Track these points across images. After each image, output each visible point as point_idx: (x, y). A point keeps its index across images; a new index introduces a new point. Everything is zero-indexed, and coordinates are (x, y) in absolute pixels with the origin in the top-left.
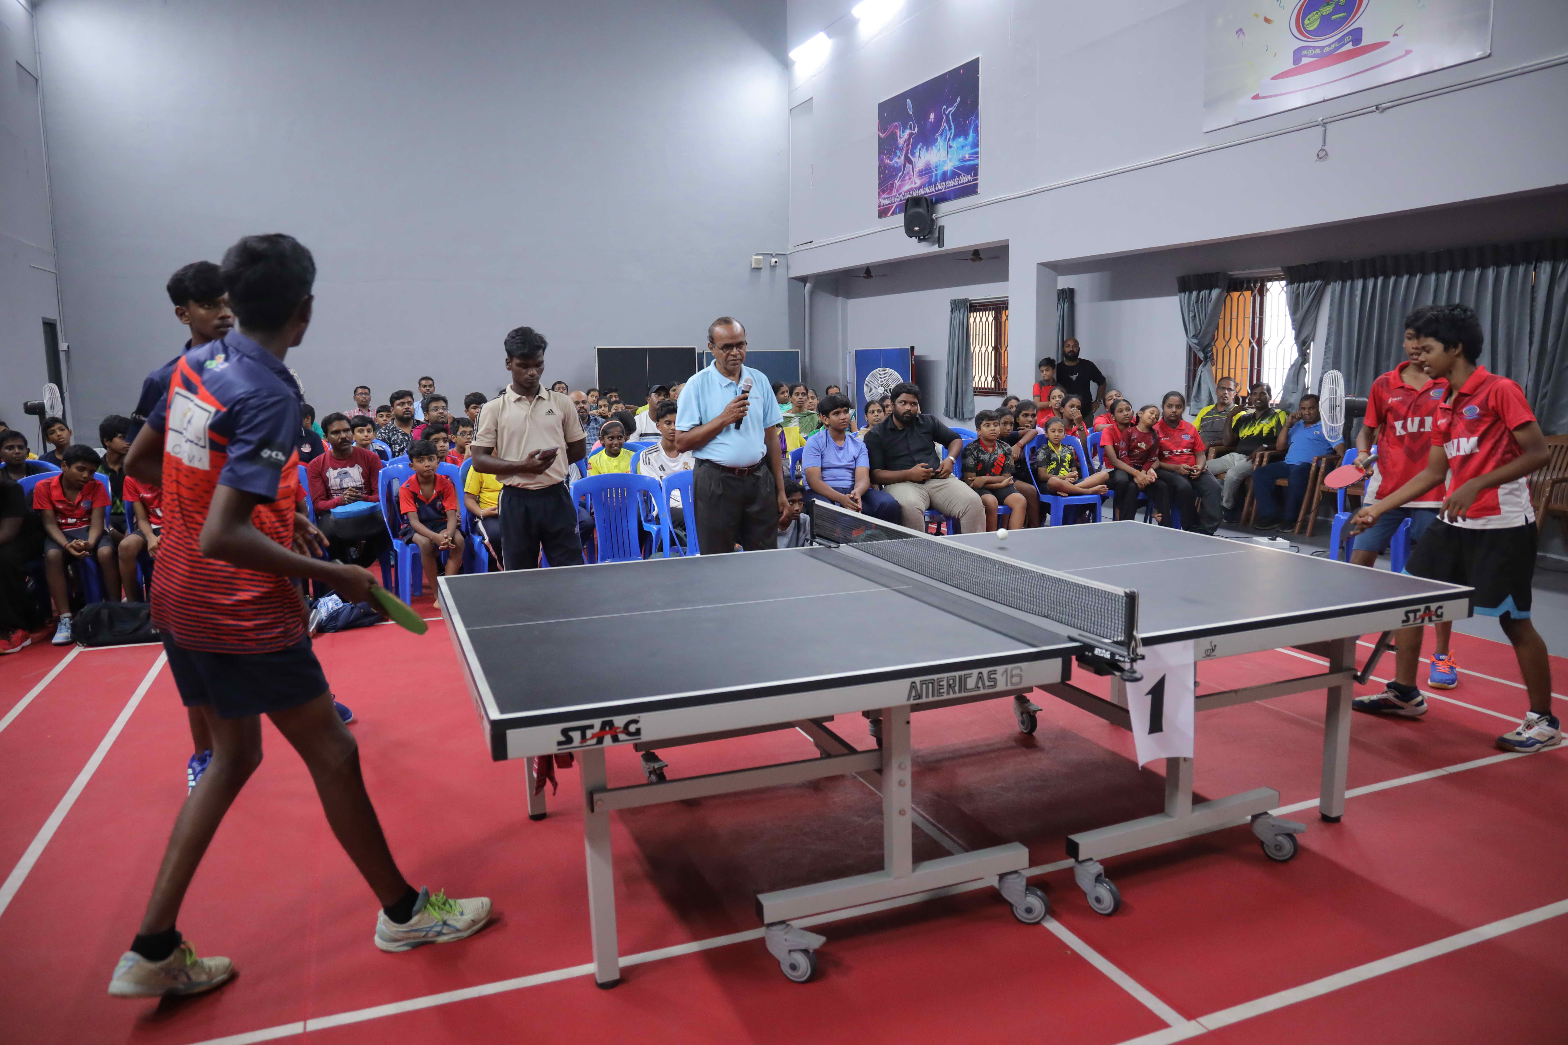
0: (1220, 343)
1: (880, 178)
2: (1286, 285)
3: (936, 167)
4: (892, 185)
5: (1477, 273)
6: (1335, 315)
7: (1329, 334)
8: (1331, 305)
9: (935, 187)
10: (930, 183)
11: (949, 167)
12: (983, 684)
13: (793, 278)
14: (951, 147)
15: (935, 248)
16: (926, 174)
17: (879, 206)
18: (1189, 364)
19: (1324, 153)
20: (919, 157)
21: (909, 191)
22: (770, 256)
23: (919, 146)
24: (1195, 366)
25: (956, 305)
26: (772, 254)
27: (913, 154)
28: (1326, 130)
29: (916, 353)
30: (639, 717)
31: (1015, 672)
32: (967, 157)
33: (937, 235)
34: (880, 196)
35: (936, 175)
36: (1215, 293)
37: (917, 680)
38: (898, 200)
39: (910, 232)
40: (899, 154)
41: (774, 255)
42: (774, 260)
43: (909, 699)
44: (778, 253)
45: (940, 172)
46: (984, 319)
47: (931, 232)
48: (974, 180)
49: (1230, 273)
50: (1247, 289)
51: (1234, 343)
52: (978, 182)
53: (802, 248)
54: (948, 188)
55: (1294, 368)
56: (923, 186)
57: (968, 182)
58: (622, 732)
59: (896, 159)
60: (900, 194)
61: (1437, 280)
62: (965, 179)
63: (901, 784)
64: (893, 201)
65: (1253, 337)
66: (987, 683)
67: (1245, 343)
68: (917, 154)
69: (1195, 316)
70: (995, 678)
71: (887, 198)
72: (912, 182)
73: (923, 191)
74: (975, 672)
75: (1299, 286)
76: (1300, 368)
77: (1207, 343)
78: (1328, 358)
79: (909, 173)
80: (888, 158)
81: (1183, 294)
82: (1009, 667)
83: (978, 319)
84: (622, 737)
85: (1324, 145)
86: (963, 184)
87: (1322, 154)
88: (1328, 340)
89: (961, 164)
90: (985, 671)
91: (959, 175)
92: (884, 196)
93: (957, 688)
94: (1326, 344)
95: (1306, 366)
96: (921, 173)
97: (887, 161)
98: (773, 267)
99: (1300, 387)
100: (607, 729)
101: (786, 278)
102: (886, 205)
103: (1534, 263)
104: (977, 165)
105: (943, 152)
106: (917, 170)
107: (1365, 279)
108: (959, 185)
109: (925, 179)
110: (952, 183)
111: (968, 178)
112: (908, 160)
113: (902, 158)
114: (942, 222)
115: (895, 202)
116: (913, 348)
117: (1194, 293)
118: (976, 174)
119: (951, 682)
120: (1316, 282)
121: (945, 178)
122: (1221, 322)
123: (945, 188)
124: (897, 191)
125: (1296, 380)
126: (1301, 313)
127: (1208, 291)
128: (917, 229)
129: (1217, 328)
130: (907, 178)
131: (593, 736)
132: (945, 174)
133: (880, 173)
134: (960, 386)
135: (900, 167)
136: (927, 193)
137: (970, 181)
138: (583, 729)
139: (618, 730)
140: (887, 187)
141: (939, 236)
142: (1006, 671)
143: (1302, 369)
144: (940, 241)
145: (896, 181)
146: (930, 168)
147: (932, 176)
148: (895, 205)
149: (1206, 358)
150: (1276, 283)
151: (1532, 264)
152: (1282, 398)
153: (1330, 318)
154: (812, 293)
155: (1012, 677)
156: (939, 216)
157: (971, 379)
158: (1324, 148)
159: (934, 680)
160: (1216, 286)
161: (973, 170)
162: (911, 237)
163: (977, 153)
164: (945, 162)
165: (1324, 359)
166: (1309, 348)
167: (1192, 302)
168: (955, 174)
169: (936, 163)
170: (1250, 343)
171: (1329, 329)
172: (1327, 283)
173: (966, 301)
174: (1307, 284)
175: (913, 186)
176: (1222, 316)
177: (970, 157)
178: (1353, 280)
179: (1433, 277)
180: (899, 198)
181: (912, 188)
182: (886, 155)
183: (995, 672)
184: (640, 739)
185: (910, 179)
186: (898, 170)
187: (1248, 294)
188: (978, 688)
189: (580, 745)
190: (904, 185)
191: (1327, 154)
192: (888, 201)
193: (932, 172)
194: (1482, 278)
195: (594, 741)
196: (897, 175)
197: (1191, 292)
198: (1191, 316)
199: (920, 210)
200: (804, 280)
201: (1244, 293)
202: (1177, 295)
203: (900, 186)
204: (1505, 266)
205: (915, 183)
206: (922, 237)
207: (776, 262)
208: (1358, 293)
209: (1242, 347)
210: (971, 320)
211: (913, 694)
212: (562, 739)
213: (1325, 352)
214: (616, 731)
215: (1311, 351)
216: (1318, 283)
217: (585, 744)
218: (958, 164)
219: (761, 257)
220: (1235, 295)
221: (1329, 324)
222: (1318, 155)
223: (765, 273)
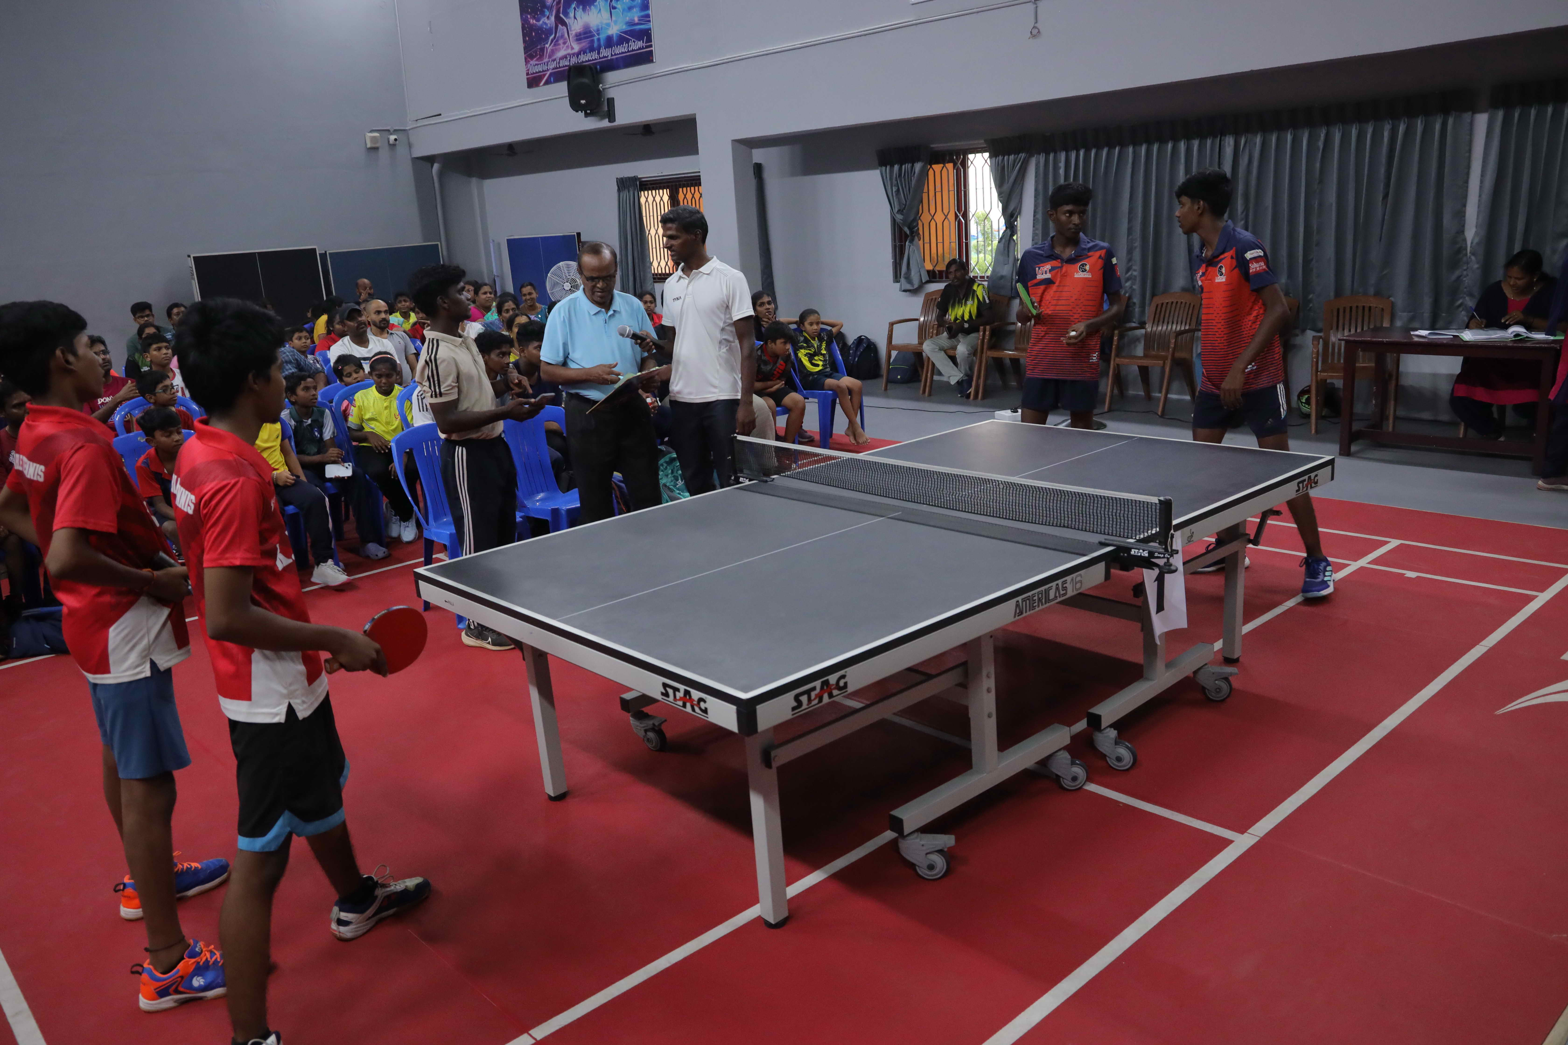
0: (925, 217)
1: (524, 41)
2: (990, 157)
3: (598, 30)
4: (542, 50)
5: (1170, 146)
6: (1041, 187)
7: (1036, 206)
8: (1036, 177)
9: (599, 53)
10: (592, 49)
11: (614, 30)
12: (1059, 593)
13: (417, 158)
14: (614, 8)
15: (605, 123)
16: (585, 38)
17: (528, 74)
18: (894, 239)
19: (1037, 31)
20: (575, 18)
21: (565, 57)
22: (387, 132)
23: (573, 6)
24: (901, 241)
25: (624, 184)
26: (389, 130)
27: (566, 14)
28: (1037, 7)
29: (583, 239)
30: (846, 672)
31: (1079, 579)
32: (636, 20)
33: (606, 109)
34: (527, 62)
35: (599, 40)
36: (918, 166)
37: (1020, 598)
38: (551, 67)
39: (575, 106)
40: (547, 13)
41: (392, 130)
42: (392, 137)
43: (1015, 617)
44: (397, 128)
45: (603, 37)
46: (658, 199)
47: (599, 104)
48: (647, 47)
49: (932, 146)
50: (949, 162)
51: (939, 217)
52: (653, 49)
53: (426, 122)
54: (615, 55)
55: (1003, 240)
56: (583, 51)
57: (640, 49)
58: (835, 689)
59: (544, 19)
60: (554, 60)
61: (1134, 152)
62: (636, 45)
63: (989, 691)
64: (545, 68)
65: (959, 209)
66: (1062, 592)
67: (951, 217)
68: (572, 15)
69: (898, 189)
70: (1066, 587)
71: (537, 65)
72: (568, 47)
73: (584, 58)
74: (1054, 584)
75: (1004, 158)
76: (1009, 241)
77: (912, 218)
78: (1037, 229)
79: (562, 36)
80: (534, 18)
81: (884, 168)
82: (1074, 575)
83: (650, 199)
84: (835, 692)
85: (1036, 22)
86: (633, 50)
87: (1035, 32)
88: (1035, 212)
89: (629, 29)
90: (1060, 582)
91: (628, 41)
92: (533, 62)
93: (1044, 601)
94: (1034, 216)
95: (1015, 238)
96: (579, 37)
97: (532, 21)
98: (393, 146)
99: (1011, 259)
100: (825, 688)
101: (409, 157)
102: (536, 73)
103: (1219, 136)
104: (650, 29)
105: (605, 14)
106: (573, 33)
107: (1067, 152)
108: (628, 51)
109: (585, 44)
110: (620, 50)
111: (640, 44)
112: (560, 21)
113: (553, 18)
114: (611, 93)
115: (548, 70)
116: (579, 234)
117: (896, 167)
118: (649, 40)
119: (1040, 596)
120: (1020, 155)
121: (610, 42)
122: (925, 196)
123: (612, 55)
124: (550, 57)
125: (1006, 252)
126: (1006, 187)
127: (910, 165)
128: (583, 102)
129: (922, 202)
130: (561, 42)
131: (816, 696)
132: (609, 39)
133: (524, 35)
134: (637, 274)
135: (551, 29)
136: (589, 61)
137: (643, 48)
138: (808, 692)
139: (832, 688)
140: (536, 53)
141: (609, 110)
142: (1072, 580)
143: (1012, 241)
144: (611, 116)
145: (547, 46)
146: (590, 32)
147: (593, 41)
148: (548, 73)
149: (912, 232)
150: (979, 155)
151: (1217, 137)
152: (993, 271)
153: (1036, 190)
154: (441, 174)
155: (1076, 584)
156: (607, 86)
157: (648, 264)
158: (1036, 25)
159: (1029, 596)
160: (918, 161)
161: (645, 35)
162: (577, 111)
163: (648, 16)
164: (608, 25)
165: (1033, 231)
166: (1016, 220)
167: (895, 176)
168: (622, 40)
169: (598, 26)
170: (956, 216)
171: (1035, 201)
172: (1031, 155)
173: (635, 179)
174: (1012, 157)
175: (570, 51)
176: (926, 190)
177: (639, 20)
178: (1055, 153)
179: (1131, 149)
180: (552, 65)
181: (569, 54)
182: (530, 14)
183: (1065, 582)
184: (847, 691)
185: (564, 43)
186: (549, 32)
187: (950, 166)
188: (1056, 597)
189: (807, 707)
190: (559, 50)
191: (1039, 32)
192: (539, 68)
193: (594, 36)
194: (1175, 149)
195: (816, 701)
196: (547, 38)
197: (892, 166)
198: (894, 190)
199: (585, 80)
200: (430, 159)
201: (946, 165)
202: (877, 169)
203: (553, 52)
204: (1194, 139)
205: (572, 48)
206: (588, 111)
207: (396, 140)
208: (1062, 165)
209: (948, 220)
210: (643, 200)
211: (1018, 611)
212: (795, 704)
213: (1034, 223)
214: (830, 688)
215: (1019, 223)
216: (1023, 155)
217: (810, 705)
218: (624, 27)
219: (376, 134)
220: (937, 167)
221: (1036, 197)
222: (1031, 32)
223: (384, 154)
